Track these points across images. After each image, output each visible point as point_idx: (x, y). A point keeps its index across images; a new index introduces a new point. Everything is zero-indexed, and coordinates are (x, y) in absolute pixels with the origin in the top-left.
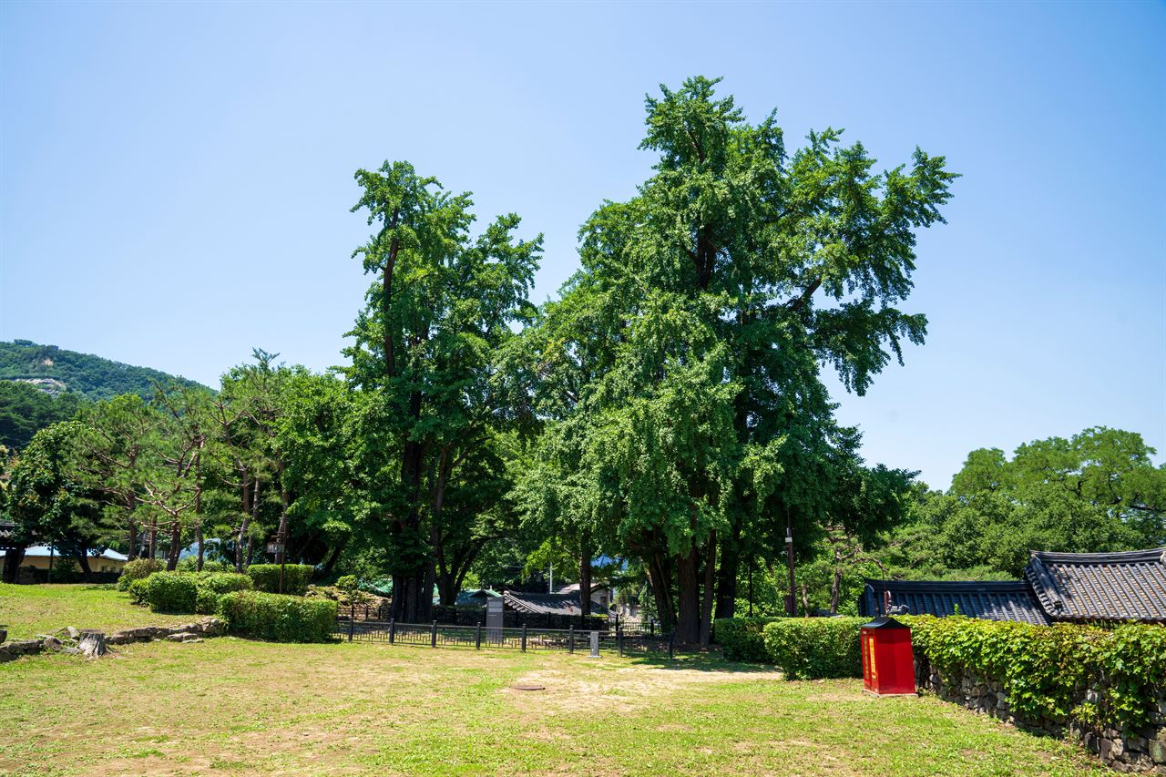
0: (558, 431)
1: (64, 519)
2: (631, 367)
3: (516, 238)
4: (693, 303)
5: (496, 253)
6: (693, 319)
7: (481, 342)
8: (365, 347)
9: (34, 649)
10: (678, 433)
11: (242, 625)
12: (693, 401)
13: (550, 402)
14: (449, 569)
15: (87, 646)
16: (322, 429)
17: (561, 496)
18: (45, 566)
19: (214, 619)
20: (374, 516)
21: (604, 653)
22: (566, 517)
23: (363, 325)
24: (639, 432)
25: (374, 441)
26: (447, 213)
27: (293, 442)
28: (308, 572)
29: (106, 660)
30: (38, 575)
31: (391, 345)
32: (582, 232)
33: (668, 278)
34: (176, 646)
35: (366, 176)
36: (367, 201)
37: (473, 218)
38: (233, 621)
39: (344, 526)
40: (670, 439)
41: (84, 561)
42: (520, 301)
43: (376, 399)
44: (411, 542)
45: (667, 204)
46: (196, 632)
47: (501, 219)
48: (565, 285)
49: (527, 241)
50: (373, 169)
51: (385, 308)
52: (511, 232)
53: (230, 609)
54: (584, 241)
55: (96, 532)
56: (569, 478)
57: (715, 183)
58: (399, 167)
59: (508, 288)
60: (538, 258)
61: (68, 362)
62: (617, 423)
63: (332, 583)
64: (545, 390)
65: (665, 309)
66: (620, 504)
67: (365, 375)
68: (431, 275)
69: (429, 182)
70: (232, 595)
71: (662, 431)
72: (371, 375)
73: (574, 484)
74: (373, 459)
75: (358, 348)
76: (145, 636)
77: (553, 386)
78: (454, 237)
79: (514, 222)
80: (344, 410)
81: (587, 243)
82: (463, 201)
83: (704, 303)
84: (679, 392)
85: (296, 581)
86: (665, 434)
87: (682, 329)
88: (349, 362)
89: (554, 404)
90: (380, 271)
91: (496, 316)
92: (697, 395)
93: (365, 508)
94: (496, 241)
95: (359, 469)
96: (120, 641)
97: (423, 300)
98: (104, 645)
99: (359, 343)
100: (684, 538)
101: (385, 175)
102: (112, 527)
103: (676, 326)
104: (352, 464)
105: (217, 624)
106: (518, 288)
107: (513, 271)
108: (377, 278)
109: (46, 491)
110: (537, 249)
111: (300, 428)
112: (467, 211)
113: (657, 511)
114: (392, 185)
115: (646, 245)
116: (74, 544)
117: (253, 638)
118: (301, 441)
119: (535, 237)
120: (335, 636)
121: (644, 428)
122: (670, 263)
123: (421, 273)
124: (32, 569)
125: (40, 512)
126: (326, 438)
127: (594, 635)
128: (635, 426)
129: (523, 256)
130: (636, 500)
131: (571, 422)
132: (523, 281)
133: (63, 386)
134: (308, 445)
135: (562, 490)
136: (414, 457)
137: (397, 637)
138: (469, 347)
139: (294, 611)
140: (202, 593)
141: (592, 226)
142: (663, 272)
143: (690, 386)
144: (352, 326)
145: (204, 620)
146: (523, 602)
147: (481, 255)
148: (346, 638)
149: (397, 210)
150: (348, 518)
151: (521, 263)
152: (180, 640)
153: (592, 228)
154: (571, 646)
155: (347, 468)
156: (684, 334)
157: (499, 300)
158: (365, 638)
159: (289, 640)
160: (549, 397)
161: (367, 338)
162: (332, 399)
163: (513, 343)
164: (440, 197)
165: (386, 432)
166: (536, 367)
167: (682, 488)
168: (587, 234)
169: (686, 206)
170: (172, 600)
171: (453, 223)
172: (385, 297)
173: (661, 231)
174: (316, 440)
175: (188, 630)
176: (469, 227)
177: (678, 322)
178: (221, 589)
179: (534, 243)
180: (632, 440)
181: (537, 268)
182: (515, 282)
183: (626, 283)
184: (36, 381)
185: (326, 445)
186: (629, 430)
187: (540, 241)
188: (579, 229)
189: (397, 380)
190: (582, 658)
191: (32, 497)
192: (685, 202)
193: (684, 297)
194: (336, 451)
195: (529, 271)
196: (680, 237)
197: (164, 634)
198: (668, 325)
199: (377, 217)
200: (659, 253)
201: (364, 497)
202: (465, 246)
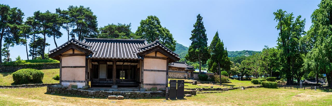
0: (309, 53)
1: (246, 72)
2: (320, 41)
3: (301, 20)
4: (328, 27)
5: (298, 23)
6: (329, 30)
7: (296, 39)
8: (280, 42)
9: (236, 88)
10: (326, 51)
11: (265, 86)
12: (328, 45)
13: (308, 48)
14: (299, 77)
15: (242, 88)
16: (275, 56)
17: (310, 64)
18: (245, 79)
19: (261, 85)
20: (283, 69)
21: (317, 90)
22: (311, 67)
23: (279, 39)
24: (320, 52)
25: (282, 58)
26: (289, 17)
27: (270, 59)
28: (275, 78)
29: (245, 90)
30: (245, 80)
31: (283, 41)
32: (311, 17)
33: (324, 23)
34: (255, 89)
35: (275, 13)
36: (276, 18)
37: (294, 17)
38: (263, 85)
39: (278, 71)
40: (325, 52)
41: (249, 78)
42: (303, 31)
43: (281, 51)
44: (289, 73)
45: (323, 8)
46: (258, 87)
47: (298, 17)
48: (310, 27)
49: (303, 20)
50: (276, 12)
51: (281, 36)
52: (300, 19)
53: (263, 83)
54: (312, 18)
55: (249, 74)
56: (311, 61)
57: (331, 2)
58: (280, 10)
59: (301, 29)
60: (305, 23)
61: (250, 52)
62: (316, 50)
63: (279, 80)
64: (307, 46)
65: (324, 29)
66: (318, 64)
67: (280, 47)
68: (288, 29)
69: (285, 12)
70: (263, 82)
71: (323, 51)
72: (281, 47)
73: (312, 62)
74: (282, 60)
75: (279, 43)
76: (251, 87)
77: (308, 45)
78: (291, 22)
79: (300, 17)
80: (277, 53)
81: (312, 19)
82: (292, 15)
83: (330, 27)
84: (326, 44)
85: (274, 80)
86: (324, 52)
87: (327, 32)
88: (277, 46)
89: (309, 48)
90: (280, 30)
91: (299, 35)
92: (329, 44)
93: (281, 68)
94: (298, 21)
95: (280, 62)
96: (247, 88)
97: (288, 33)
98: (244, 88)
99: (279, 42)
100: (328, 70)
101: (278, 12)
102: (251, 73)
103: (326, 32)
104: (279, 61)
105: (261, 86)
106: (302, 29)
107: (301, 26)
108: (279, 31)
109: (244, 69)
110: (305, 21)
111: (271, 56)
112: (293, 16)
113: (324, 65)
114: (279, 14)
115: (320, 17)
116: (247, 75)
117: (266, 88)
118: (271, 59)
119: (304, 19)
120: (277, 87)
121: (320, 51)
122: (324, 20)
123: (286, 29)
124: (244, 79)
125: (243, 72)
126: (275, 58)
127: (315, 87)
128: (319, 51)
129: (302, 23)
130: (320, 64)
131: (311, 51)
132: (303, 28)
133: (249, 55)
134: (272, 59)
135: (310, 63)
136: (289, 59)
137: (286, 87)
138: (294, 40)
139: (271, 84)
140: (259, 81)
141: (313, 15)
142: (323, 22)
143: (328, 42)
144: (277, 40)
145: (259, 85)
146: (309, 82)
147: (296, 24)
148: (279, 88)
149: (280, 18)
150: (279, 70)
151: (302, 24)
152: (255, 88)
153: (313, 16)
154: (312, 89)
155: (278, 62)
156: (327, 33)
157: (299, 32)
158: (281, 88)
159: (271, 88)
160: (308, 47)
161: (279, 41)
162: (275, 52)
163: (301, 39)
164: (288, 15)
165: (283, 56)
166: (305, 42)
167: (329, 61)
168: (312, 17)
169: (326, 8)
170: (255, 82)
171: (291, 19)
172: (281, 34)
173: (322, 13)
174: (274, 58)
175: (257, 86)
176: (294, 19)
177: (326, 31)
178: (261, 81)
179: (304, 20)
180: (319, 53)
181: (305, 25)
182: (301, 28)
183: (317, 25)
184: (246, 55)
185: (275, 59)
186: (318, 51)
187: (305, 20)
188: (311, 16)
189: (285, 47)
190: (313, 90)
191: (242, 70)
192: (326, 7)
193: (327, 26)
194: (277, 60)
195: (304, 26)
196: (326, 14)
197: (253, 87)
198: (324, 32)
199: (278, 20)
200: (322, 18)
201: (281, 66)
202: (293, 23)
